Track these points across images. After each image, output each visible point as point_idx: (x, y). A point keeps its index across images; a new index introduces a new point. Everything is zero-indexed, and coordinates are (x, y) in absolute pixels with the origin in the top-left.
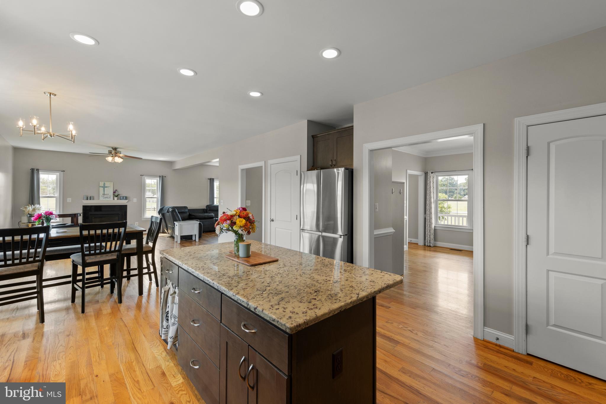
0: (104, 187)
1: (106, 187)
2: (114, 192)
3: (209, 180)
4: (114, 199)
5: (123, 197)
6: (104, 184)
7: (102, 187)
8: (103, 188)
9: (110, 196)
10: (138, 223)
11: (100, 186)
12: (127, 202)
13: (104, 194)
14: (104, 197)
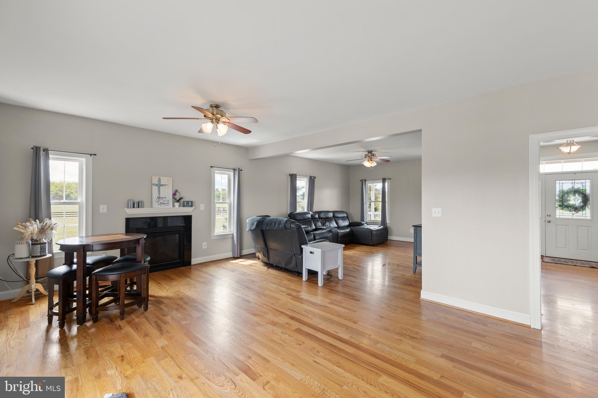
0: (159, 185)
1: (162, 185)
2: (174, 194)
3: (289, 177)
4: (174, 206)
5: (188, 202)
6: (159, 180)
7: (156, 185)
8: (157, 187)
9: (168, 201)
10: (206, 243)
11: (153, 184)
12: (193, 209)
13: (159, 198)
14: (159, 203)
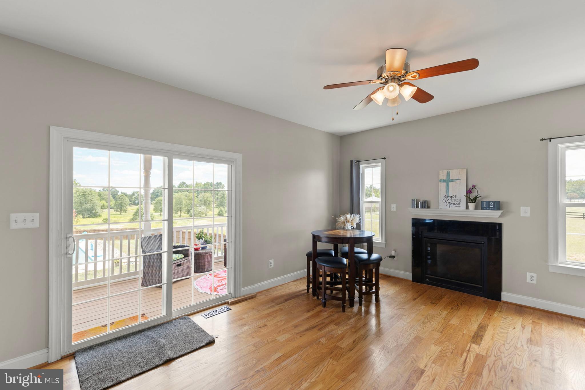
0: (448, 181)
1: (452, 181)
2: (469, 192)
4: (467, 207)
5: (488, 203)
6: (448, 174)
7: (444, 181)
8: (445, 183)
9: (460, 200)
10: (535, 275)
11: (440, 180)
12: (500, 214)
13: (447, 197)
14: (447, 204)
